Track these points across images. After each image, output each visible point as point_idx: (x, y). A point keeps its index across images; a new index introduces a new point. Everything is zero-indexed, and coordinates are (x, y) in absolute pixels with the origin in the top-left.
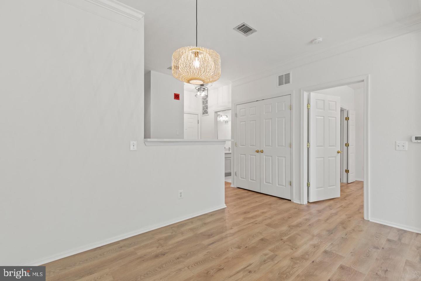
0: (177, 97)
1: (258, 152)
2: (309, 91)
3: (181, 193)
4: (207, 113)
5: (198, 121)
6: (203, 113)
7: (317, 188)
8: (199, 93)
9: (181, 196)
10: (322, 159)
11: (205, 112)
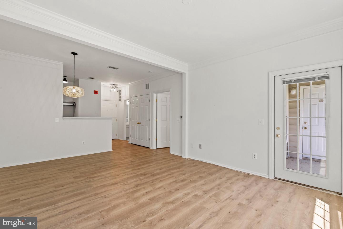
0: (96, 93)
1: (138, 123)
2: (157, 93)
3: (83, 142)
4: (121, 100)
5: (116, 105)
6: (119, 101)
7: (162, 141)
8: (112, 90)
9: (83, 144)
10: (166, 127)
11: (120, 100)
